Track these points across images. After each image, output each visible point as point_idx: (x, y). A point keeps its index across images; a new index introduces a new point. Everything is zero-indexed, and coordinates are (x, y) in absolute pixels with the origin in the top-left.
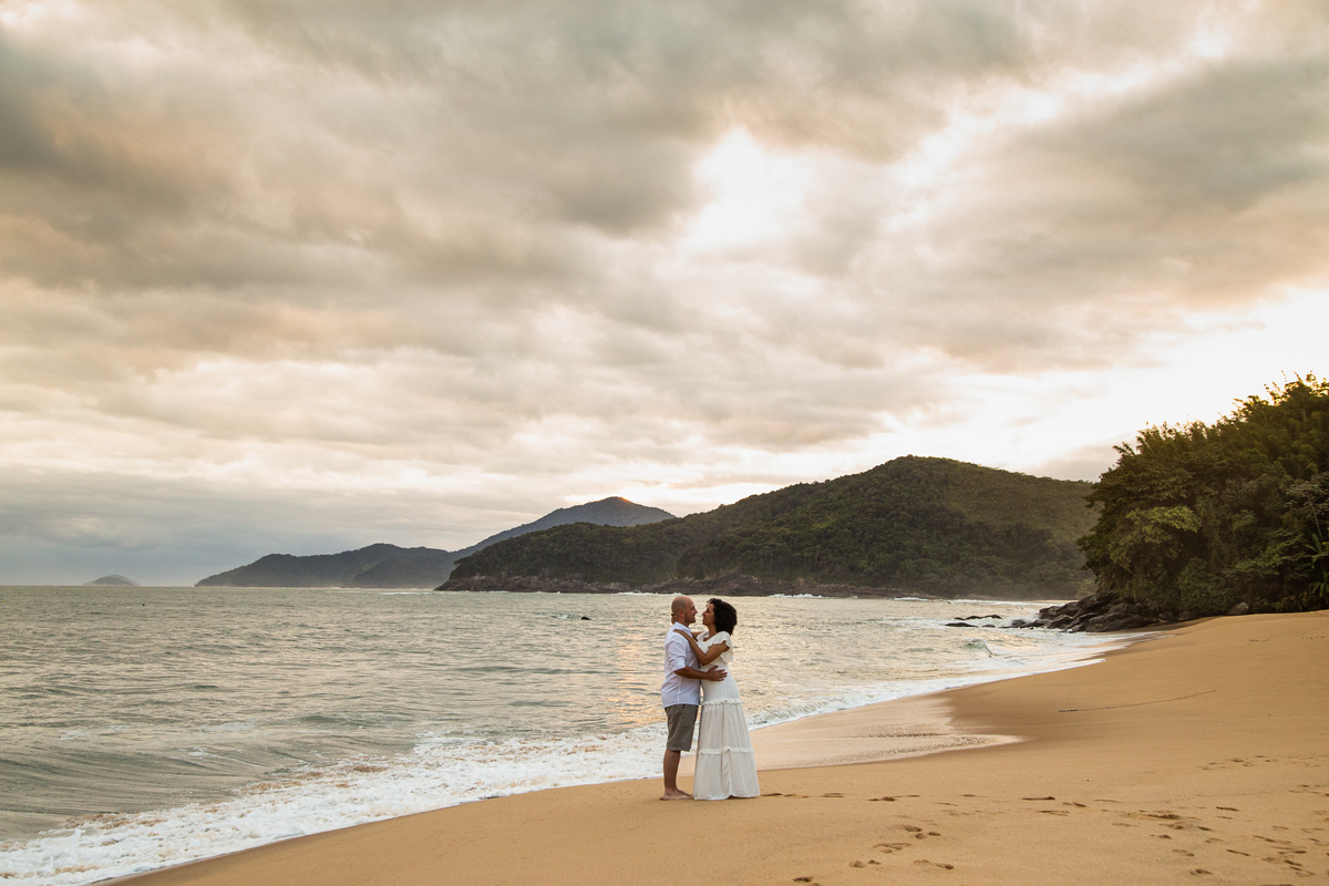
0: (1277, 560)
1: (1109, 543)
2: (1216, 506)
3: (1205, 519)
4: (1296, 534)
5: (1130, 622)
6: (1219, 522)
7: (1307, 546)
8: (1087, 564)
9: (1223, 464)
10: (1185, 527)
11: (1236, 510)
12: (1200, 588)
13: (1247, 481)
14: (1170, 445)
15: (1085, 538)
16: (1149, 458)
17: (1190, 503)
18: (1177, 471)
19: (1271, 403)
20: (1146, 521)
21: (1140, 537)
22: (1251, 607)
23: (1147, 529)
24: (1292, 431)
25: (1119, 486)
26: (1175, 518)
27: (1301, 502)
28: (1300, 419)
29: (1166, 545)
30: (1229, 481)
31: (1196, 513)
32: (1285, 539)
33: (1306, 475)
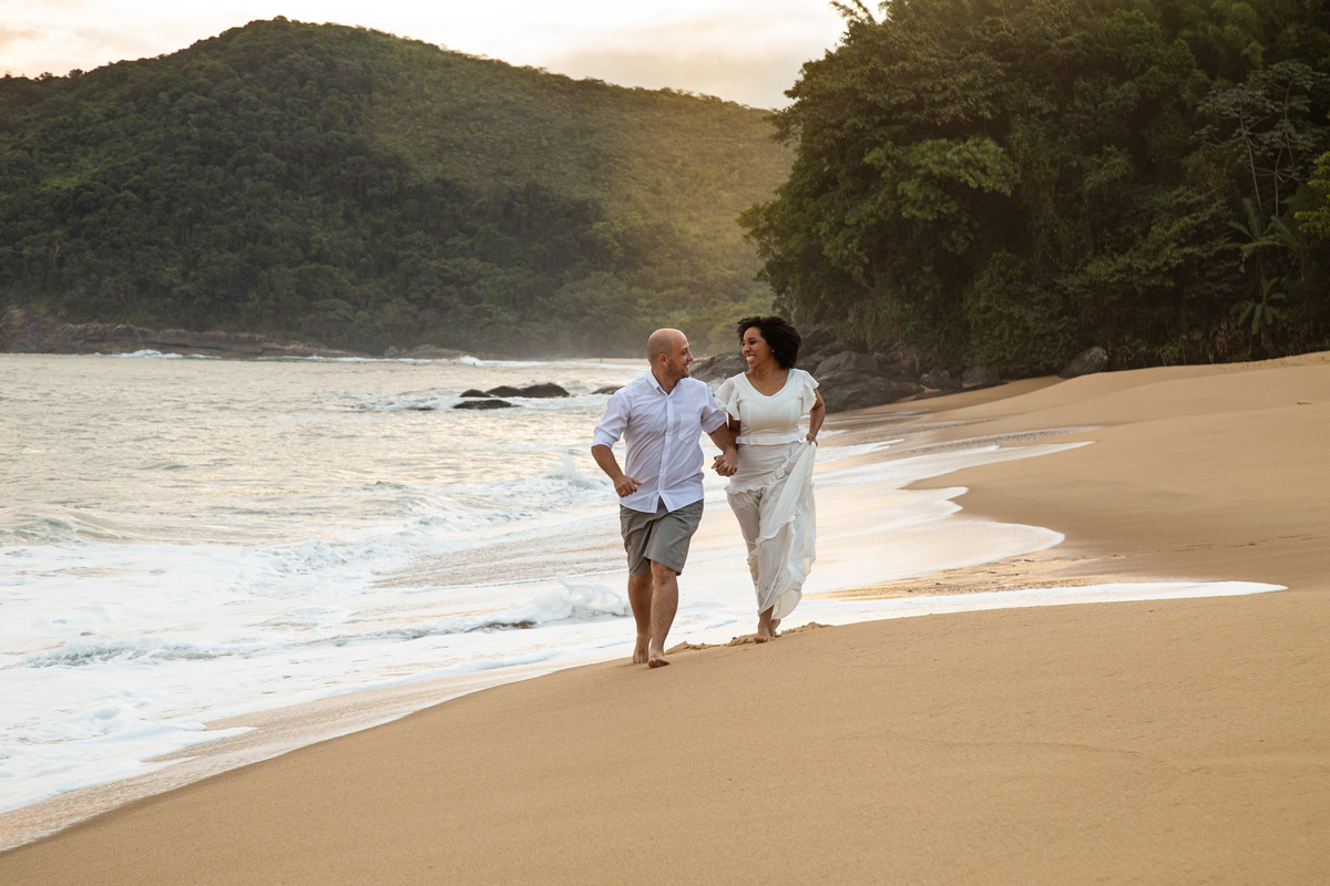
0: (1173, 255)
1: (819, 218)
2: (1053, 136)
3: (1026, 166)
4: (1211, 200)
5: (864, 393)
6: (1055, 174)
7: (1232, 224)
8: (769, 266)
9: (1069, 45)
10: (988, 184)
11: (1090, 148)
12: (1010, 317)
13: (1116, 84)
15: (757, 210)
16: (907, 27)
17: (998, 129)
18: (974, 58)
20: (906, 171)
21: (890, 205)
22: (1111, 358)
23: (909, 188)
25: (851, 91)
26: (967, 163)
27: (1228, 127)
29: (943, 223)
30: (1080, 83)
31: (1009, 152)
32: (1189, 209)
33: (1238, 70)
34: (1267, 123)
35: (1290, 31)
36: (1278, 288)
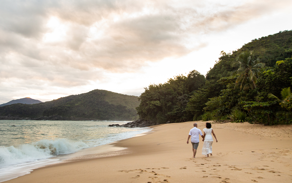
0: (176, 112)
1: (143, 108)
2: (164, 101)
3: (162, 103)
4: (179, 107)
5: (147, 125)
6: (165, 104)
7: (181, 109)
8: (138, 113)
9: (165, 92)
10: (158, 105)
11: (168, 102)
12: (161, 118)
13: (170, 96)
14: (155, 88)
15: (137, 107)
16: (151, 90)
17: (159, 100)
18: (157, 93)
19: (174, 80)
20: (151, 104)
21: (149, 107)
22: (170, 122)
23: (151, 105)
24: (178, 86)
25: (145, 96)
26: (156, 103)
27: (180, 100)
28: (180, 83)
29: (154, 109)
30: (167, 96)
31: (160, 102)
32: (177, 108)
33: (181, 95)
34: (184, 100)
35: (186, 91)
36: (185, 115)
